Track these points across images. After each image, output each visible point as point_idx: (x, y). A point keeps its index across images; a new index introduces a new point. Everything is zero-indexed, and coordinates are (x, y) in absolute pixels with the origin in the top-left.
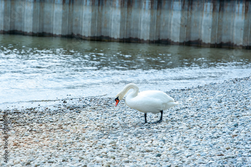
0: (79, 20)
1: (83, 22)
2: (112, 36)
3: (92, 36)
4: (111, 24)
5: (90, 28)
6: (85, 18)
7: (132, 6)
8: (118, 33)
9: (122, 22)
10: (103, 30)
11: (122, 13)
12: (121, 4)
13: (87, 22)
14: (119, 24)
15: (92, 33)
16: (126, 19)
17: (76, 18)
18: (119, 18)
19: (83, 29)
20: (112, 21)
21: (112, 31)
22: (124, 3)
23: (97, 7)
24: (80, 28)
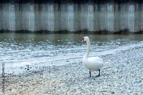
0: (7, 21)
1: (10, 22)
2: (30, 30)
3: (16, 30)
4: (28, 22)
5: (15, 25)
6: (11, 19)
7: (41, 10)
8: (34, 27)
9: (36, 20)
10: (23, 26)
11: (35, 15)
12: (34, 9)
13: (13, 21)
14: (34, 22)
15: (16, 28)
16: (38, 18)
17: (5, 19)
18: (34, 18)
19: (10, 26)
20: (29, 20)
21: (29, 27)
22: (36, 8)
23: (19, 11)
24: (8, 26)
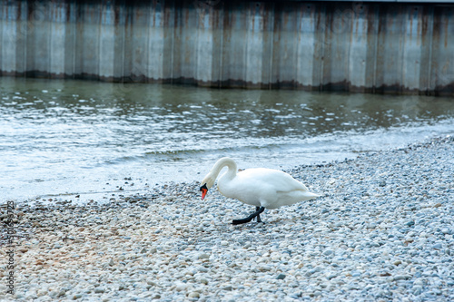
0: (143, 52)
1: (150, 55)
2: (199, 78)
3: (165, 78)
4: (197, 58)
5: (162, 64)
6: (152, 49)
7: (231, 26)
8: (209, 71)
9: (215, 53)
10: (183, 68)
11: (214, 39)
12: (213, 24)
13: (157, 54)
14: (211, 57)
15: (165, 73)
16: (222, 48)
17: (137, 49)
18: (210, 47)
19: (150, 67)
20: (199, 53)
21: (199, 69)
22: (217, 21)
23: (173, 29)
24: (145, 66)
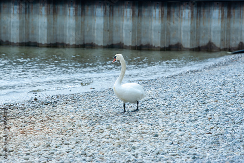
0: (7, 28)
1: (12, 30)
2: (40, 42)
3: (20, 42)
4: (38, 31)
5: (18, 34)
6: (13, 26)
7: (57, 13)
9: (49, 28)
10: (31, 36)
11: (48, 20)
12: (47, 12)
13: (15, 29)
14: (46, 30)
15: (20, 39)
16: (52, 25)
17: (4, 26)
18: (46, 25)
19: (11, 36)
20: (39, 28)
21: (39, 37)
22: (49, 11)
23: (24, 15)
24: (9, 36)
